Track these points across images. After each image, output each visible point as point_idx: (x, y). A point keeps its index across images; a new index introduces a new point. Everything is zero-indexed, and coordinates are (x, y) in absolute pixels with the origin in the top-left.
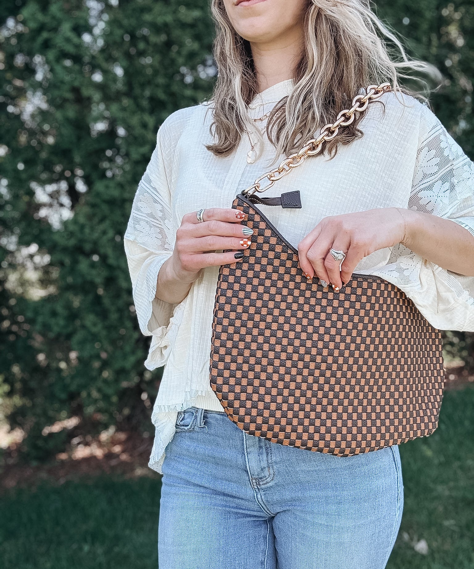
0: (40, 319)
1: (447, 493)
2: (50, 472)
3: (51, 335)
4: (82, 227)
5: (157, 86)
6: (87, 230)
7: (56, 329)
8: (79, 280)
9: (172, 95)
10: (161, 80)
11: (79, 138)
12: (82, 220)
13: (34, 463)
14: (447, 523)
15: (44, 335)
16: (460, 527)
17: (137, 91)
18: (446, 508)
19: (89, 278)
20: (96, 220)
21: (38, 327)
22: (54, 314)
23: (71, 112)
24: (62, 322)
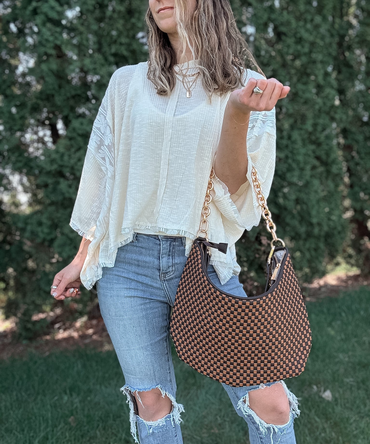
0: (29, 228)
1: (347, 359)
2: (37, 348)
3: (38, 241)
4: (62, 155)
5: (121, 44)
6: (66, 158)
7: (42, 235)
8: (60, 198)
9: (133, 52)
10: (124, 40)
11: (60, 87)
12: (62, 150)
13: (25, 342)
14: (346, 380)
15: (32, 241)
16: (358, 382)
17: (106, 48)
18: (346, 370)
19: (67, 195)
20: (73, 150)
21: (27, 234)
22: (40, 224)
23: (54, 65)
24: (46, 230)
